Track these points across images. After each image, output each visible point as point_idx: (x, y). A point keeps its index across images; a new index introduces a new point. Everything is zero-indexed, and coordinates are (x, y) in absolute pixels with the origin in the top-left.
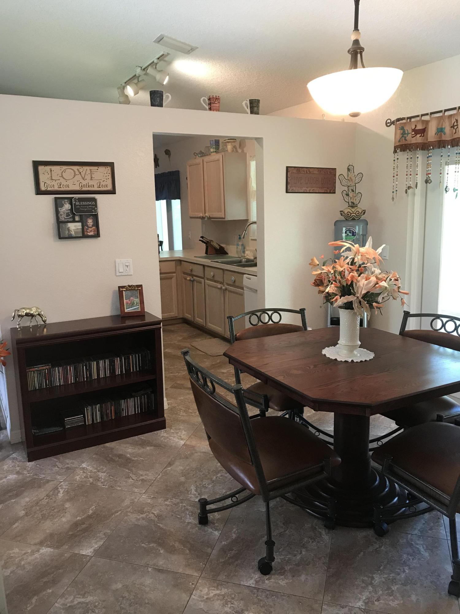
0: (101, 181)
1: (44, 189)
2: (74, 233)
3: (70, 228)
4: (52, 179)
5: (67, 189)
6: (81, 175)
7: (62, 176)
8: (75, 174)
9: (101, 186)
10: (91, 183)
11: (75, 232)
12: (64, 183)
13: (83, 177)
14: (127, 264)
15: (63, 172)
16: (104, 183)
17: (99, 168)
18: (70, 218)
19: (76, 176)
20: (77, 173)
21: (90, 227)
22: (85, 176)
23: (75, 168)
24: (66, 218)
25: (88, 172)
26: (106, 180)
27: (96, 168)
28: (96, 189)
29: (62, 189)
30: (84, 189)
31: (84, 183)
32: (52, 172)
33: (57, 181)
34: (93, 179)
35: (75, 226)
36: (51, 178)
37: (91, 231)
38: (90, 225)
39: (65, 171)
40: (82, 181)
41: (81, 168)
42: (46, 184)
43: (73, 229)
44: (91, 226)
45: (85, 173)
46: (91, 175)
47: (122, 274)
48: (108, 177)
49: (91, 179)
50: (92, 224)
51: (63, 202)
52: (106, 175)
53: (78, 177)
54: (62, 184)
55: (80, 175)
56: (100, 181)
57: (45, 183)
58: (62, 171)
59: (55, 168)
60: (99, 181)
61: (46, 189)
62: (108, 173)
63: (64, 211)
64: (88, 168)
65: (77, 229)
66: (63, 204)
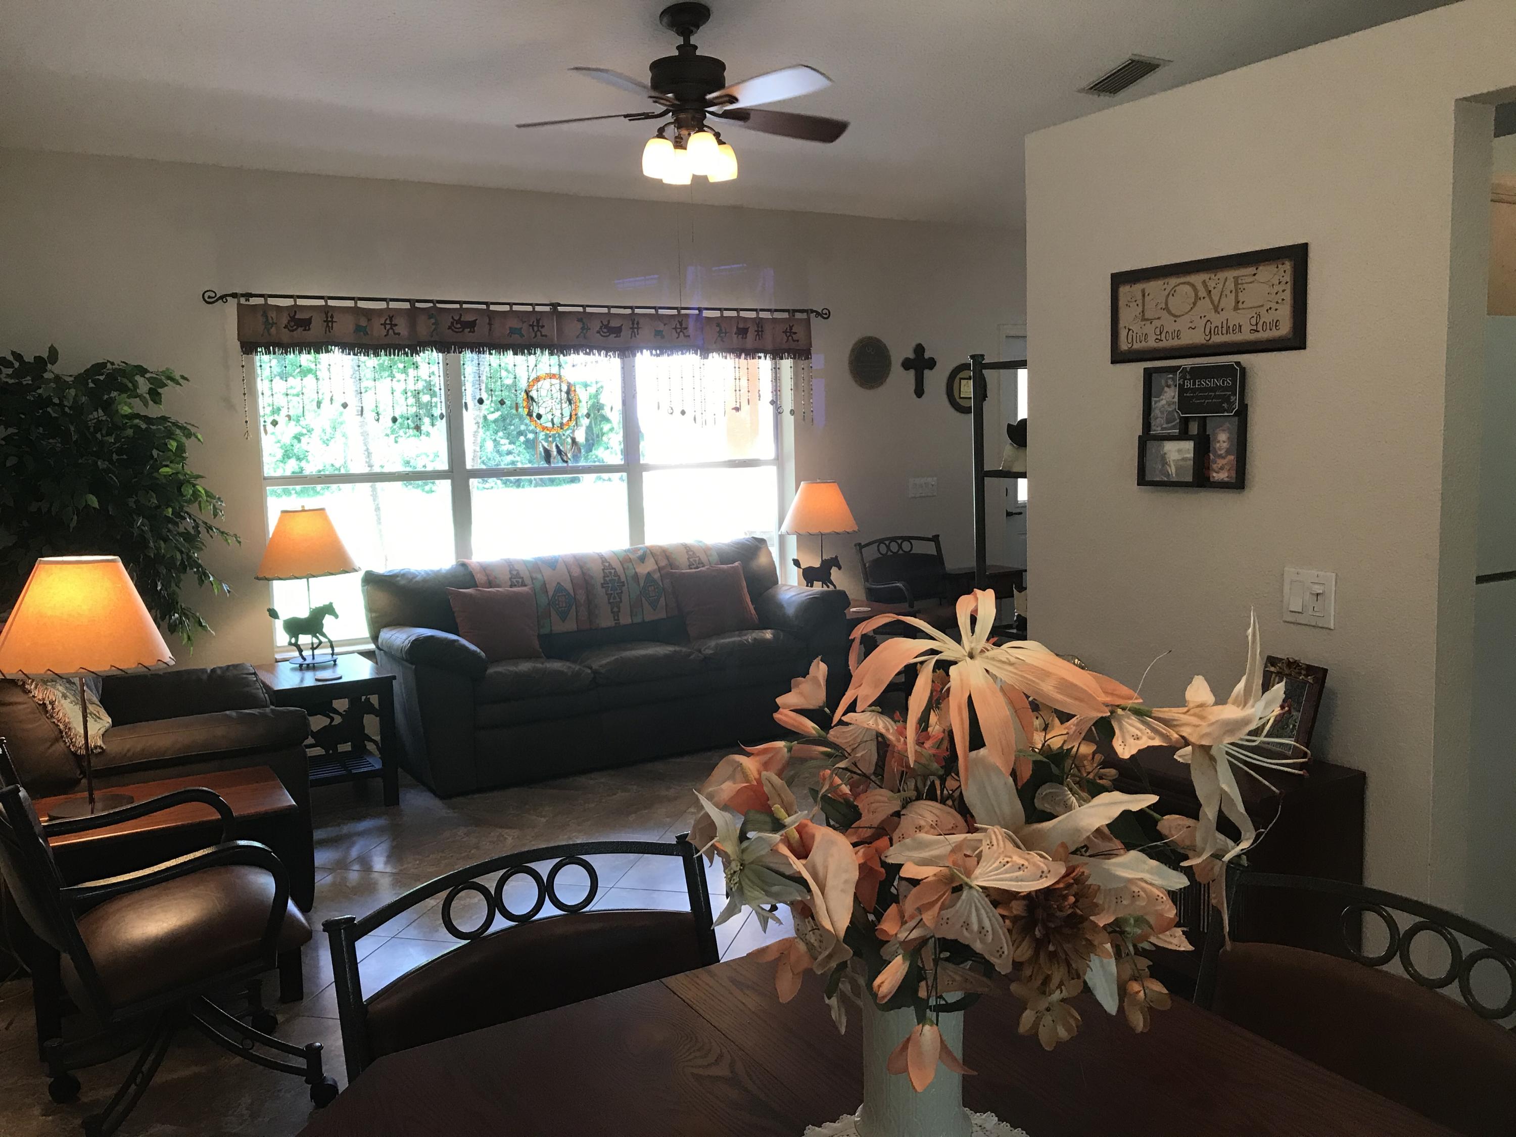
0: (1263, 311)
1: (1127, 348)
2: (1174, 471)
3: (1167, 456)
4: (1144, 319)
5: (1176, 343)
6: (1211, 298)
7: (1167, 309)
8: (1196, 295)
9: (1260, 328)
10: (1235, 318)
11: (1178, 469)
12: (1170, 325)
13: (1216, 303)
14: (1318, 589)
15: (1169, 294)
16: (1267, 318)
17: (1260, 268)
18: (1173, 427)
19: (1199, 303)
20: (1202, 293)
21: (1221, 457)
22: (1219, 302)
23: (1197, 279)
24: (1164, 426)
25: (1231, 285)
26: (1277, 306)
27: (1251, 270)
28: (1246, 336)
29: (1164, 344)
30: (1217, 339)
31: (1217, 320)
32: (1147, 298)
33: (1154, 322)
34: (1240, 305)
35: (1179, 451)
36: (1143, 315)
37: (1222, 468)
38: (1220, 450)
39: (1172, 292)
40: (1212, 316)
41: (1213, 276)
42: (1131, 332)
43: (1174, 461)
44: (1222, 452)
45: (1222, 292)
46: (1237, 296)
47: (1302, 619)
48: (1281, 296)
49: (1236, 308)
50: (1225, 445)
51: (1163, 382)
52: (1276, 288)
53: (1205, 305)
54: (1165, 331)
55: (1207, 299)
56: (1258, 310)
57: (1129, 330)
58: (1166, 292)
59: (1154, 287)
60: (1255, 310)
61: (1130, 346)
62: (1284, 280)
63: (1163, 406)
64: (1231, 274)
65: (1184, 459)
66: (1163, 389)
